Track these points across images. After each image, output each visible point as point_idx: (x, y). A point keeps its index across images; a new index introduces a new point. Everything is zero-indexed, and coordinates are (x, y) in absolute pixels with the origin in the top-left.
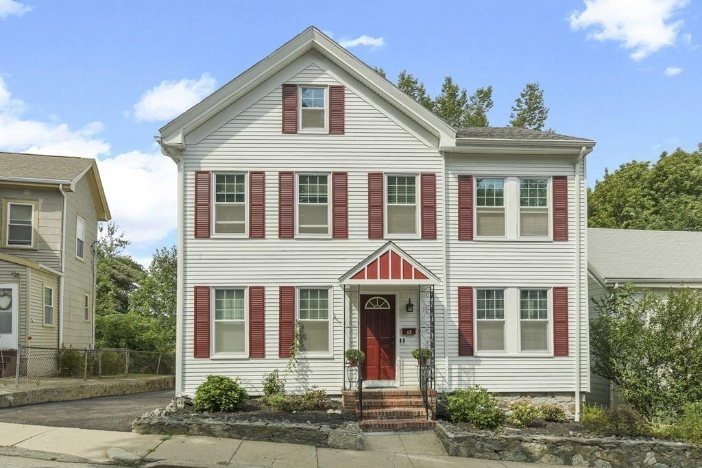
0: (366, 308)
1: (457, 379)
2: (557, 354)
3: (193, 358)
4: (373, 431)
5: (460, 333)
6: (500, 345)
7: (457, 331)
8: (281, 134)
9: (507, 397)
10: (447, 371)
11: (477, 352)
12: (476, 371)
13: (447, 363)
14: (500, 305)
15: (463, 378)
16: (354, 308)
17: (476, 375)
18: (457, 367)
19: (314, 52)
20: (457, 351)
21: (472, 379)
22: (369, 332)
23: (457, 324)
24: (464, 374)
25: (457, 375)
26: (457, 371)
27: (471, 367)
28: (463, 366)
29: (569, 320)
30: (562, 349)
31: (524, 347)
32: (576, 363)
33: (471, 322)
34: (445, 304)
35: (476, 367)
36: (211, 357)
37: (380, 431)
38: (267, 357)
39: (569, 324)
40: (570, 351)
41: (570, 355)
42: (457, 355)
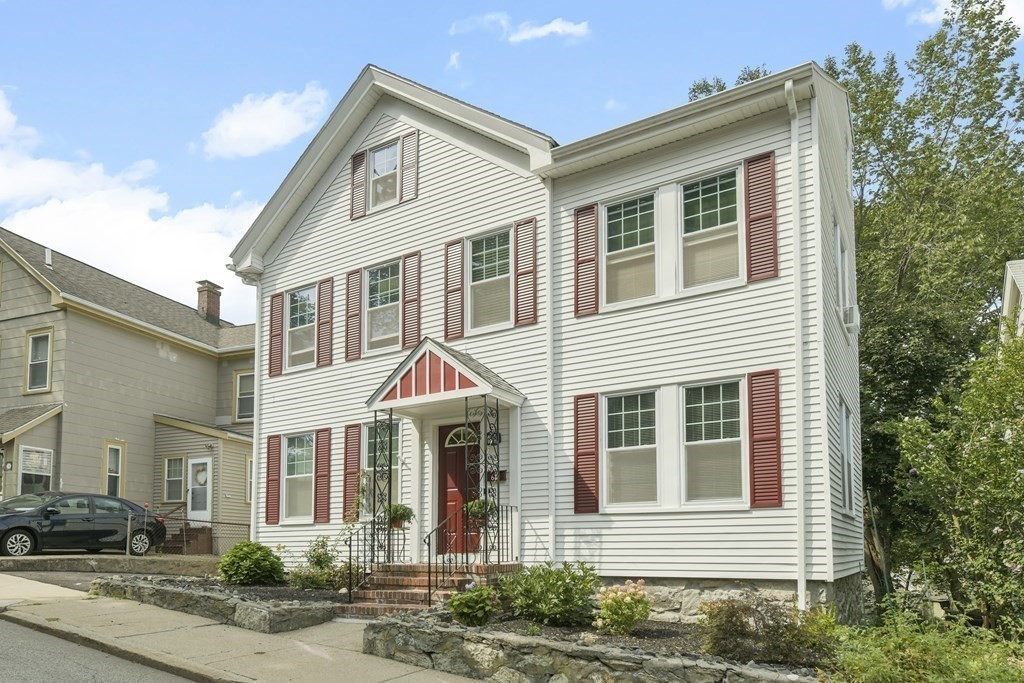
0: (446, 446)
1: (572, 552)
2: (757, 502)
3: (265, 524)
4: (351, 617)
5: (577, 475)
6: (650, 494)
7: (572, 473)
8: (350, 222)
9: (662, 587)
10: (551, 539)
11: (605, 505)
12: (604, 539)
13: (551, 526)
14: (649, 420)
15: (583, 552)
16: (427, 447)
17: (605, 546)
18: (572, 532)
19: (385, 100)
20: (572, 506)
21: (597, 552)
22: (450, 481)
23: (572, 459)
24: (583, 545)
25: (572, 545)
26: (572, 539)
27: (596, 532)
28: (582, 532)
29: (784, 435)
30: (768, 493)
31: (693, 493)
32: (798, 521)
33: (595, 454)
34: (549, 427)
35: (604, 532)
36: (280, 523)
37: (357, 618)
38: (332, 522)
39: (784, 443)
40: (786, 498)
41: (786, 505)
42: (572, 512)
